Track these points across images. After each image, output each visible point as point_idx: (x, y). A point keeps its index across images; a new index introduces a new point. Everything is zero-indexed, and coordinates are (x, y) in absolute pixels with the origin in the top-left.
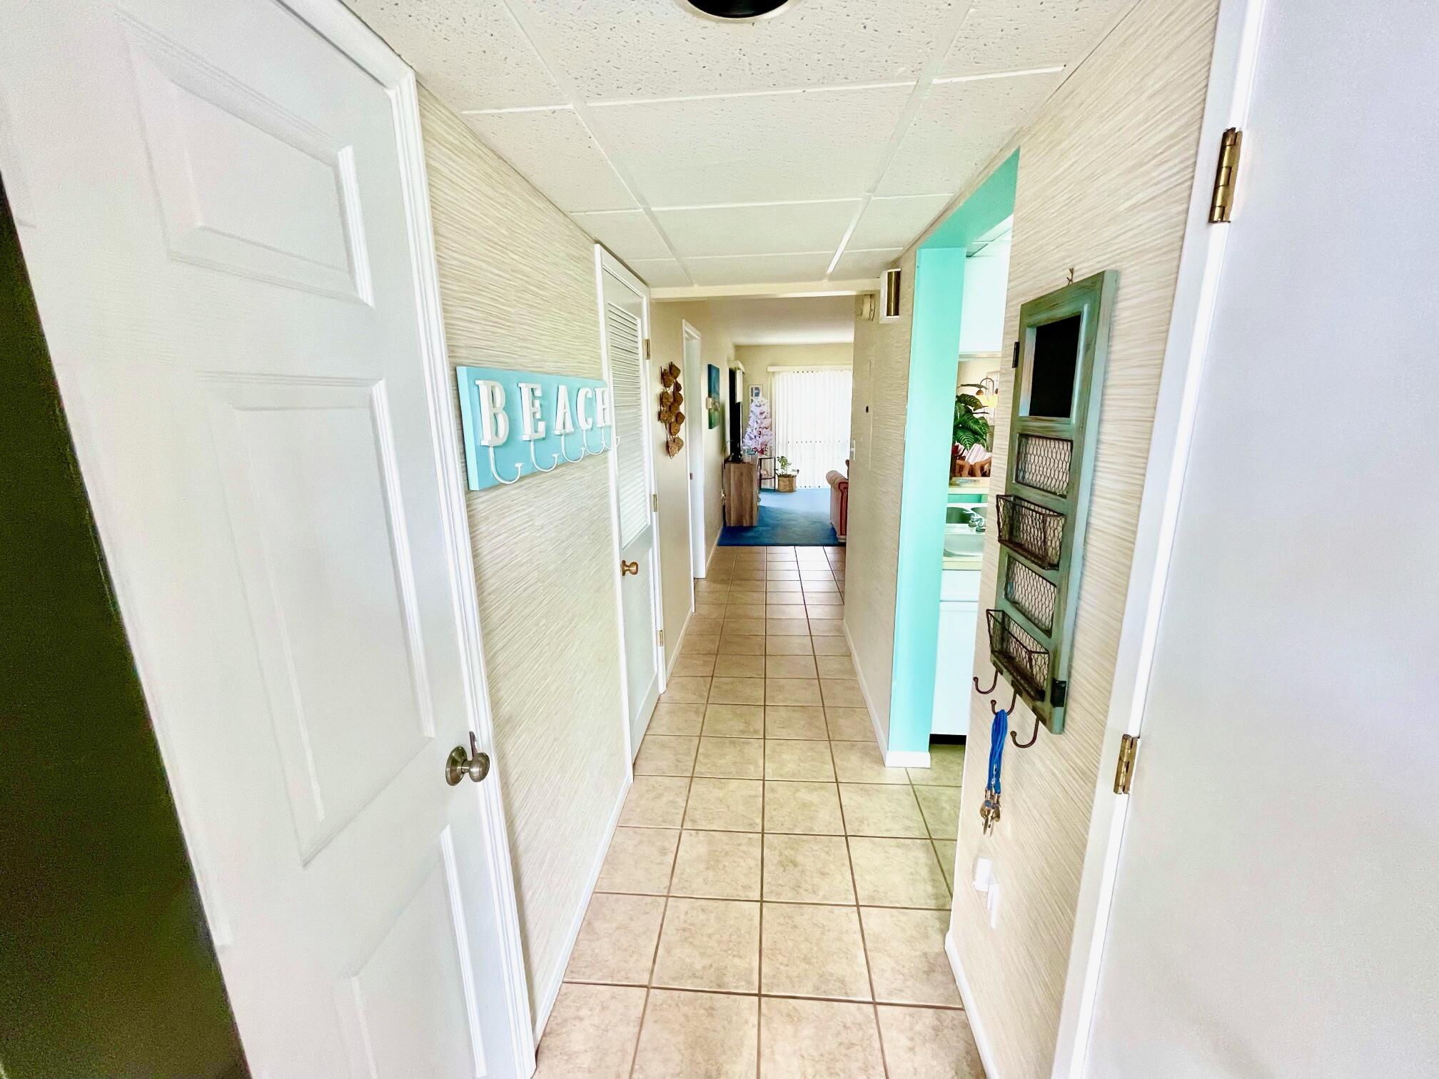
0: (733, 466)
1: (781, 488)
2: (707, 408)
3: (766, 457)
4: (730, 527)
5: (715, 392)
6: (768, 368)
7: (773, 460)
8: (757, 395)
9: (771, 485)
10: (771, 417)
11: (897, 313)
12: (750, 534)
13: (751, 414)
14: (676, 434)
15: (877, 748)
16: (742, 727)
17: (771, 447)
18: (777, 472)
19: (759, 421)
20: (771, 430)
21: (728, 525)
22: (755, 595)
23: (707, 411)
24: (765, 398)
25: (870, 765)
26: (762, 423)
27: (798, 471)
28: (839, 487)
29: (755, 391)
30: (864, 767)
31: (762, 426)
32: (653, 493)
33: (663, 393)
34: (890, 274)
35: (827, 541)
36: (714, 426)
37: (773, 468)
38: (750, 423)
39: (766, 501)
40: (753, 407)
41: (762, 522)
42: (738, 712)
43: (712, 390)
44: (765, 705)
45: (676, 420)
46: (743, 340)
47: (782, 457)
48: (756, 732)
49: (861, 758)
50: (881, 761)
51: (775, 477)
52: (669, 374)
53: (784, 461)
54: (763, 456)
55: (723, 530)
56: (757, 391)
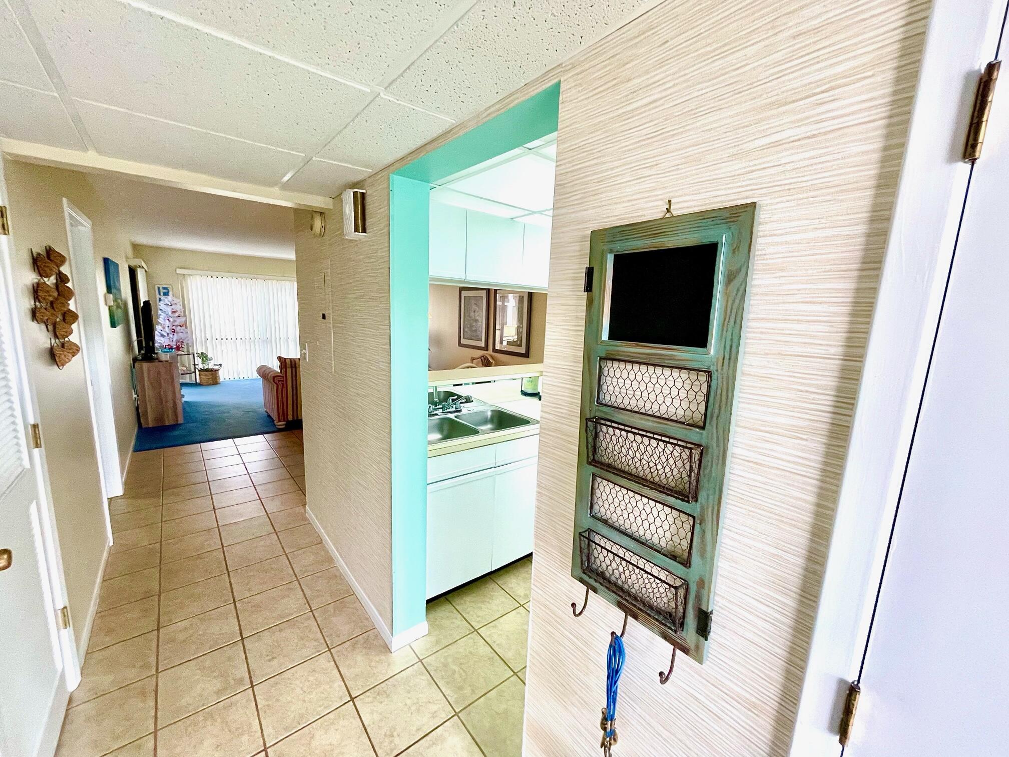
0: (145, 365)
1: (204, 382)
2: (106, 304)
3: (183, 353)
4: (148, 428)
5: (115, 288)
6: (177, 269)
7: (191, 356)
8: (166, 294)
9: (191, 378)
10: (185, 316)
11: (364, 231)
12: (177, 433)
13: (160, 312)
14: (64, 337)
15: (377, 636)
16: (218, 684)
17: (187, 344)
18: (196, 366)
19: (171, 319)
20: (186, 328)
21: (144, 426)
22: (199, 501)
23: (107, 309)
24: (176, 297)
25: (377, 659)
26: (175, 321)
27: (221, 365)
28: (274, 381)
29: (162, 291)
30: (373, 664)
31: (176, 324)
32: (32, 422)
33: (38, 284)
34: (355, 194)
35: (266, 429)
36: (119, 324)
37: (192, 363)
38: (161, 320)
39: (189, 395)
40: (162, 305)
41: (188, 418)
42: (208, 664)
43: (111, 286)
44: (243, 639)
45: (64, 320)
46: (143, 239)
47: (202, 353)
48: (240, 681)
49: (367, 654)
50: (386, 649)
51: (195, 372)
52: (47, 260)
53: (204, 357)
54: (180, 353)
55: (138, 432)
56: (164, 291)
